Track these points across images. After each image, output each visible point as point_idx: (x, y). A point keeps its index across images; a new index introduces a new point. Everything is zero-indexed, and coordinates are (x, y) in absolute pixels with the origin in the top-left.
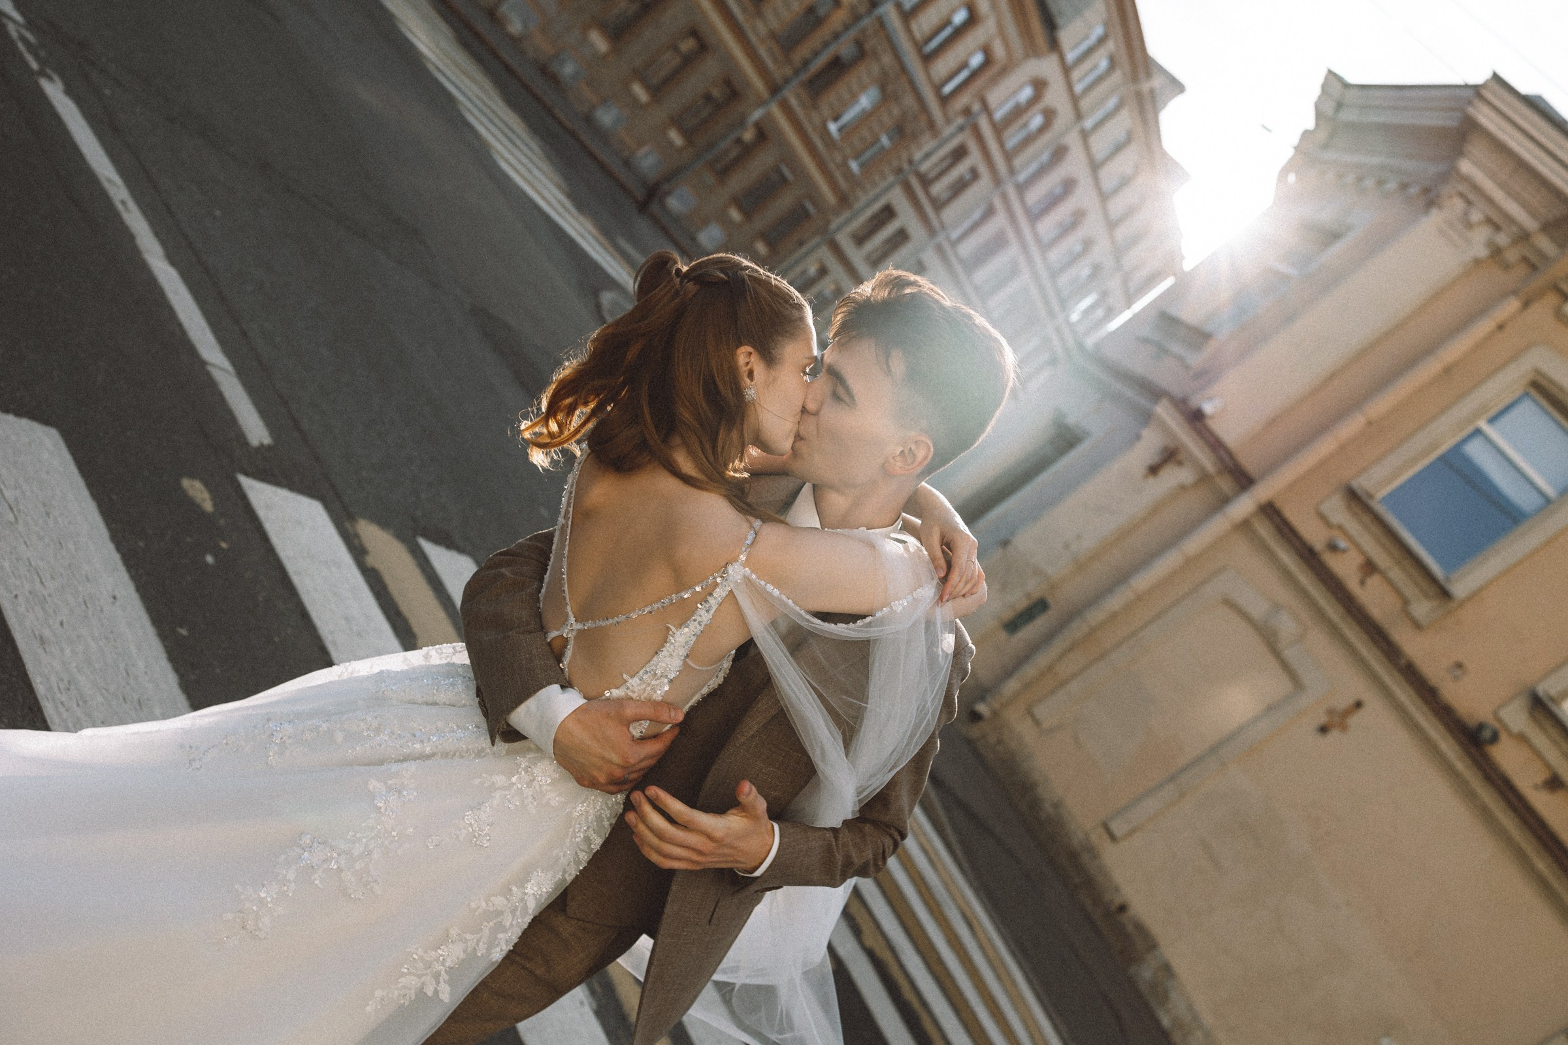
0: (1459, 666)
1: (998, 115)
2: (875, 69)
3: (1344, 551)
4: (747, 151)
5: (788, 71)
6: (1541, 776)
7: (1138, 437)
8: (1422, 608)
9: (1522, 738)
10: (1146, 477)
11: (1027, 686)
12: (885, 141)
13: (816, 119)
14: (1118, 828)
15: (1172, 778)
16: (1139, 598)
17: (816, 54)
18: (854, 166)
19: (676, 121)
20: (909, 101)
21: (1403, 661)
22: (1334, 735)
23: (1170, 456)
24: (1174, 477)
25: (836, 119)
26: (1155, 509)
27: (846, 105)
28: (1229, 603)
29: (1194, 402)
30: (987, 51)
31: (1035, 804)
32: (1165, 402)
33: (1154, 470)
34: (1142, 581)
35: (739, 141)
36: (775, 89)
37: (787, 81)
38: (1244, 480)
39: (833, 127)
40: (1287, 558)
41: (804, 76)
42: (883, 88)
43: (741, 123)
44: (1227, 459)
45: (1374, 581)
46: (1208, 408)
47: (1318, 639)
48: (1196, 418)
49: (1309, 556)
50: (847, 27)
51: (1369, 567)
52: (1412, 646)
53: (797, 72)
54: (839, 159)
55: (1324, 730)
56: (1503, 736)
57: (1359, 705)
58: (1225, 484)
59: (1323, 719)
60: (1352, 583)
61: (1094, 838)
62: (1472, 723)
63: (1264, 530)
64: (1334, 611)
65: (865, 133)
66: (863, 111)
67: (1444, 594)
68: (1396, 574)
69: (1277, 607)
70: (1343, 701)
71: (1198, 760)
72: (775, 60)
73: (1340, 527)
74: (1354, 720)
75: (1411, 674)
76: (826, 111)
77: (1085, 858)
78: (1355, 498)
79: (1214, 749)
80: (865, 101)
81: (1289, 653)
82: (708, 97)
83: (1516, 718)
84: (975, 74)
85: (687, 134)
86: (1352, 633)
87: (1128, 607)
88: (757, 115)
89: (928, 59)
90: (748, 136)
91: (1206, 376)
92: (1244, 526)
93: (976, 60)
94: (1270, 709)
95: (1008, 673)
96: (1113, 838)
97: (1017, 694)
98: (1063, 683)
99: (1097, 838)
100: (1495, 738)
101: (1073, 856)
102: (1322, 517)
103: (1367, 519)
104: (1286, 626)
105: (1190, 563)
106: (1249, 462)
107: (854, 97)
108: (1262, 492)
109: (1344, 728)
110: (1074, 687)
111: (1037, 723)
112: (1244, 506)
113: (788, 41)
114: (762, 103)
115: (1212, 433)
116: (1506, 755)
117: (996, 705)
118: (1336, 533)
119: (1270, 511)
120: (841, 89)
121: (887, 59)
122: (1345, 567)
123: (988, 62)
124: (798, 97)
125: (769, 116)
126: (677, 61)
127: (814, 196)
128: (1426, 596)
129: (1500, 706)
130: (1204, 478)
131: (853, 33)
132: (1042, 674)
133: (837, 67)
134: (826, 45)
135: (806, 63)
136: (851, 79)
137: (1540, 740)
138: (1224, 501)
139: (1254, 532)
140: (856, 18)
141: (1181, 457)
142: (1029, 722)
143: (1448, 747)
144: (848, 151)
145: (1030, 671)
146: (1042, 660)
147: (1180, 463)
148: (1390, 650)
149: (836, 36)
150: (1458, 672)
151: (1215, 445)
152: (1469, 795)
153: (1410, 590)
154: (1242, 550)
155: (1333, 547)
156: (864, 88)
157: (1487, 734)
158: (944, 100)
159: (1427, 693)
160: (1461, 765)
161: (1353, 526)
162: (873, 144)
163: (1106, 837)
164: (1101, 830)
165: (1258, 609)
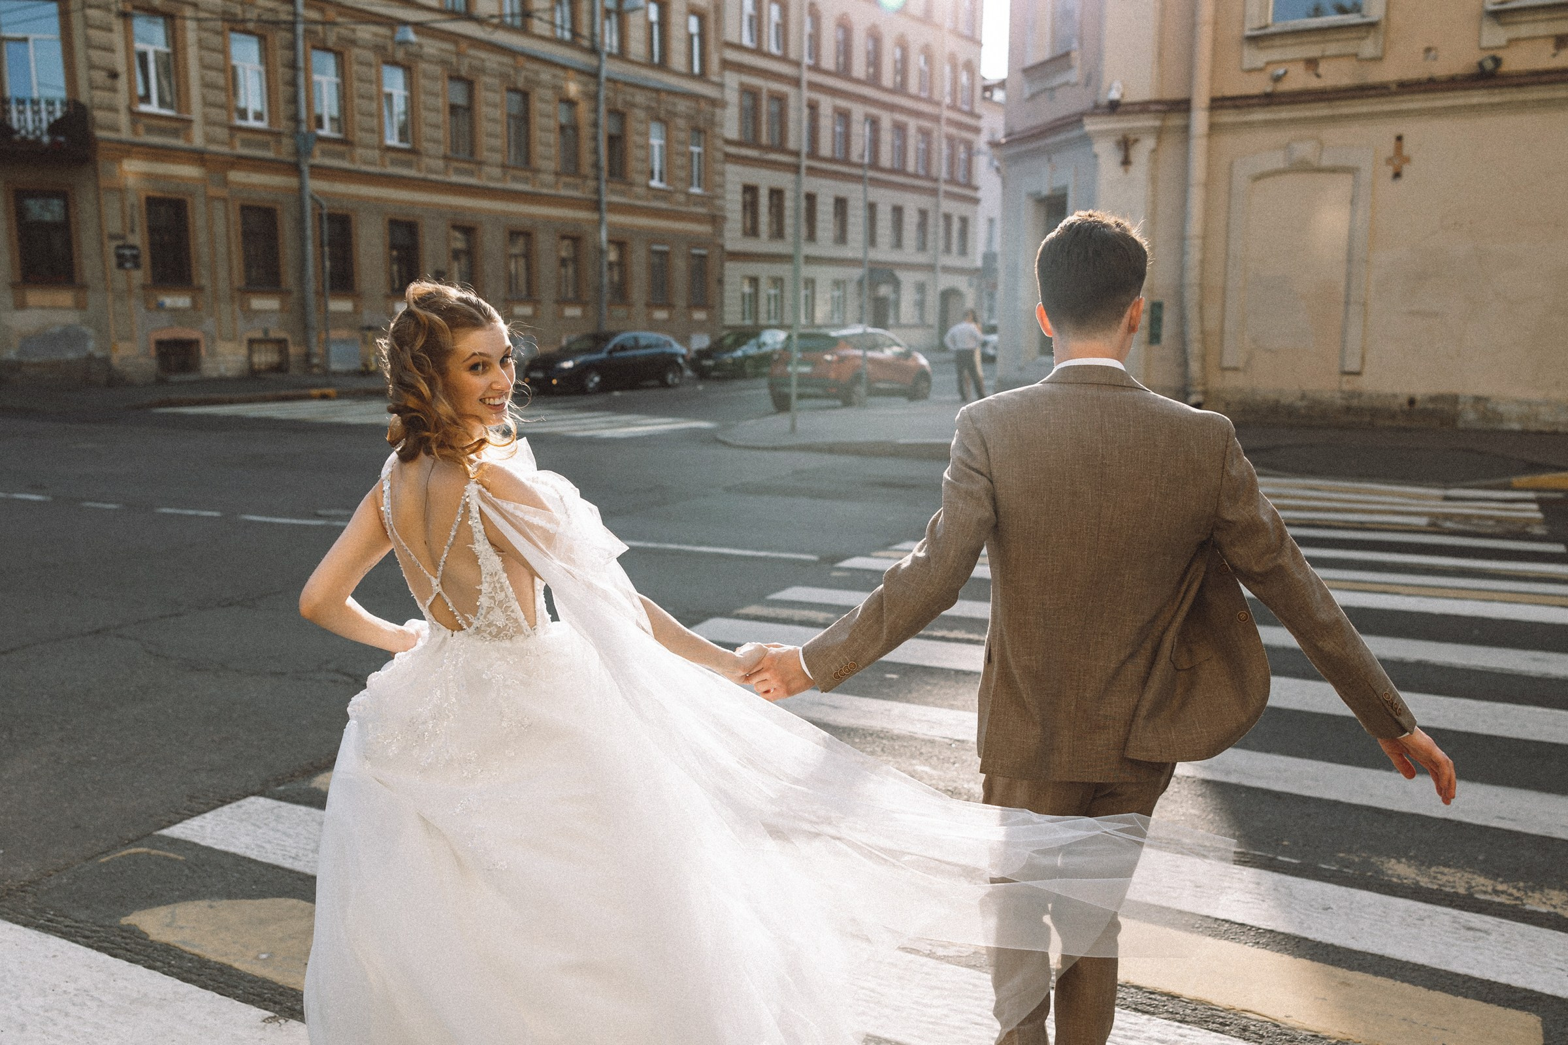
0: (1428, 50)
1: (746, 41)
2: (640, 114)
3: (1286, 73)
4: (622, 264)
5: (591, 183)
6: (1550, 47)
7: (1096, 156)
8: (1368, 48)
9: (1512, 42)
10: (1126, 171)
11: (1203, 358)
12: (696, 149)
13: (640, 191)
14: (1353, 365)
15: (1347, 303)
16: (1204, 238)
17: (596, 151)
18: (695, 190)
19: (562, 302)
20: (682, 106)
21: (1394, 87)
22: (1406, 170)
23: (1126, 145)
24: (1142, 153)
25: (651, 175)
26: (1153, 180)
27: (648, 159)
28: (1258, 178)
29: (1104, 100)
30: (693, 11)
31: (1290, 411)
32: (1086, 121)
33: (1126, 162)
34: (1195, 227)
35: (611, 264)
36: (596, 206)
37: (597, 191)
38: (1183, 106)
39: (655, 183)
40: (1259, 115)
41: (604, 175)
42: (658, 119)
43: (601, 252)
44: (1159, 107)
45: (1323, 68)
46: (1114, 95)
47: (1332, 134)
48: (1114, 107)
49: (1269, 99)
50: (596, 110)
51: (1312, 63)
52: (1387, 73)
53: (597, 178)
54: (681, 198)
55: (1397, 175)
56: (1500, 54)
57: (1399, 138)
58: (1175, 121)
59: (1390, 171)
60: (1314, 83)
61: (1346, 387)
62: (1474, 70)
63: (1228, 117)
64: (1322, 110)
65: (680, 161)
66: (661, 147)
67: (1372, 25)
68: (1332, 48)
69: (1287, 147)
70: (1389, 148)
71: (1349, 276)
72: (576, 187)
73: (1268, 63)
74: (1408, 148)
75: (1407, 87)
76: (639, 179)
77: (1355, 402)
78: (1256, 40)
79: (1349, 261)
80: (656, 142)
81: (1326, 162)
82: (563, 262)
83: (1495, 36)
84: (702, 35)
85: (577, 301)
86: (1345, 108)
87: (1204, 248)
88: (604, 235)
89: (663, 65)
90: (613, 256)
91: (1092, 79)
92: (1213, 128)
93: (694, 25)
94: (1352, 202)
95: (1184, 364)
96: (1358, 374)
97: (1203, 368)
98: (1222, 331)
99: (1348, 385)
100: (1497, 61)
101: (1348, 409)
102: (1250, 71)
103: (1277, 42)
104: (1305, 150)
105: (1208, 185)
106: (1173, 93)
107: (647, 147)
108: (1201, 100)
109: (1407, 160)
110: (1229, 326)
111: (1236, 369)
112: (1200, 119)
113: (571, 166)
114: (599, 222)
115: (1133, 104)
116: (1516, 61)
117: (1200, 388)
118: (1270, 69)
119: (1218, 103)
120: (634, 153)
121: (640, 98)
122: (1299, 80)
123: (702, 18)
124: (613, 192)
125: (612, 227)
126: (522, 262)
127: (693, 241)
128: (1363, 38)
129: (1479, 42)
130: (1159, 133)
131: (603, 108)
132: (1204, 341)
133: (617, 142)
134: (595, 138)
135: (596, 165)
136: (633, 139)
137: (1524, 30)
138: (1186, 129)
139: (1225, 124)
140: (594, 97)
141: (1132, 137)
142: (1229, 374)
143: (1477, 97)
144: (680, 186)
145: (1195, 348)
146: (1193, 332)
147: (1136, 141)
148: (1379, 90)
149: (595, 124)
150: (1433, 53)
151: (1143, 108)
152: (1522, 106)
153: (1350, 48)
154: (1227, 141)
155: (1277, 79)
156: (646, 134)
157: (1489, 65)
158: (703, 76)
159: (1430, 85)
160: (1496, 98)
161: (1275, 54)
162: (692, 160)
163: (1351, 378)
164: (1345, 378)
165: (1277, 161)
